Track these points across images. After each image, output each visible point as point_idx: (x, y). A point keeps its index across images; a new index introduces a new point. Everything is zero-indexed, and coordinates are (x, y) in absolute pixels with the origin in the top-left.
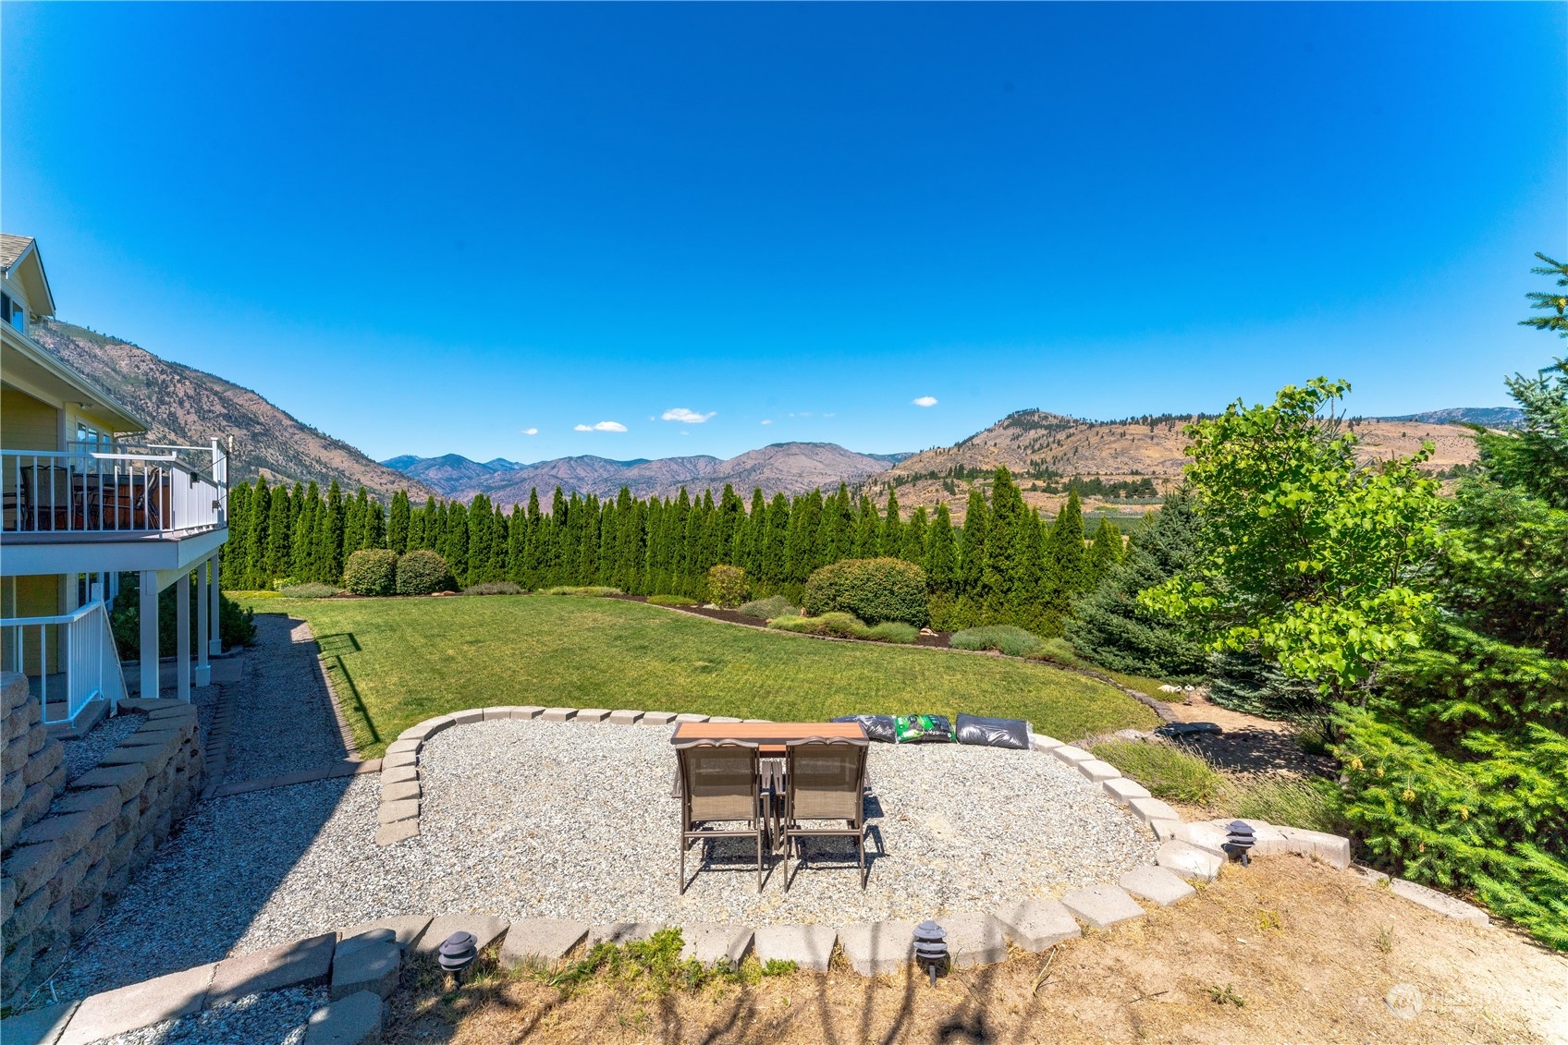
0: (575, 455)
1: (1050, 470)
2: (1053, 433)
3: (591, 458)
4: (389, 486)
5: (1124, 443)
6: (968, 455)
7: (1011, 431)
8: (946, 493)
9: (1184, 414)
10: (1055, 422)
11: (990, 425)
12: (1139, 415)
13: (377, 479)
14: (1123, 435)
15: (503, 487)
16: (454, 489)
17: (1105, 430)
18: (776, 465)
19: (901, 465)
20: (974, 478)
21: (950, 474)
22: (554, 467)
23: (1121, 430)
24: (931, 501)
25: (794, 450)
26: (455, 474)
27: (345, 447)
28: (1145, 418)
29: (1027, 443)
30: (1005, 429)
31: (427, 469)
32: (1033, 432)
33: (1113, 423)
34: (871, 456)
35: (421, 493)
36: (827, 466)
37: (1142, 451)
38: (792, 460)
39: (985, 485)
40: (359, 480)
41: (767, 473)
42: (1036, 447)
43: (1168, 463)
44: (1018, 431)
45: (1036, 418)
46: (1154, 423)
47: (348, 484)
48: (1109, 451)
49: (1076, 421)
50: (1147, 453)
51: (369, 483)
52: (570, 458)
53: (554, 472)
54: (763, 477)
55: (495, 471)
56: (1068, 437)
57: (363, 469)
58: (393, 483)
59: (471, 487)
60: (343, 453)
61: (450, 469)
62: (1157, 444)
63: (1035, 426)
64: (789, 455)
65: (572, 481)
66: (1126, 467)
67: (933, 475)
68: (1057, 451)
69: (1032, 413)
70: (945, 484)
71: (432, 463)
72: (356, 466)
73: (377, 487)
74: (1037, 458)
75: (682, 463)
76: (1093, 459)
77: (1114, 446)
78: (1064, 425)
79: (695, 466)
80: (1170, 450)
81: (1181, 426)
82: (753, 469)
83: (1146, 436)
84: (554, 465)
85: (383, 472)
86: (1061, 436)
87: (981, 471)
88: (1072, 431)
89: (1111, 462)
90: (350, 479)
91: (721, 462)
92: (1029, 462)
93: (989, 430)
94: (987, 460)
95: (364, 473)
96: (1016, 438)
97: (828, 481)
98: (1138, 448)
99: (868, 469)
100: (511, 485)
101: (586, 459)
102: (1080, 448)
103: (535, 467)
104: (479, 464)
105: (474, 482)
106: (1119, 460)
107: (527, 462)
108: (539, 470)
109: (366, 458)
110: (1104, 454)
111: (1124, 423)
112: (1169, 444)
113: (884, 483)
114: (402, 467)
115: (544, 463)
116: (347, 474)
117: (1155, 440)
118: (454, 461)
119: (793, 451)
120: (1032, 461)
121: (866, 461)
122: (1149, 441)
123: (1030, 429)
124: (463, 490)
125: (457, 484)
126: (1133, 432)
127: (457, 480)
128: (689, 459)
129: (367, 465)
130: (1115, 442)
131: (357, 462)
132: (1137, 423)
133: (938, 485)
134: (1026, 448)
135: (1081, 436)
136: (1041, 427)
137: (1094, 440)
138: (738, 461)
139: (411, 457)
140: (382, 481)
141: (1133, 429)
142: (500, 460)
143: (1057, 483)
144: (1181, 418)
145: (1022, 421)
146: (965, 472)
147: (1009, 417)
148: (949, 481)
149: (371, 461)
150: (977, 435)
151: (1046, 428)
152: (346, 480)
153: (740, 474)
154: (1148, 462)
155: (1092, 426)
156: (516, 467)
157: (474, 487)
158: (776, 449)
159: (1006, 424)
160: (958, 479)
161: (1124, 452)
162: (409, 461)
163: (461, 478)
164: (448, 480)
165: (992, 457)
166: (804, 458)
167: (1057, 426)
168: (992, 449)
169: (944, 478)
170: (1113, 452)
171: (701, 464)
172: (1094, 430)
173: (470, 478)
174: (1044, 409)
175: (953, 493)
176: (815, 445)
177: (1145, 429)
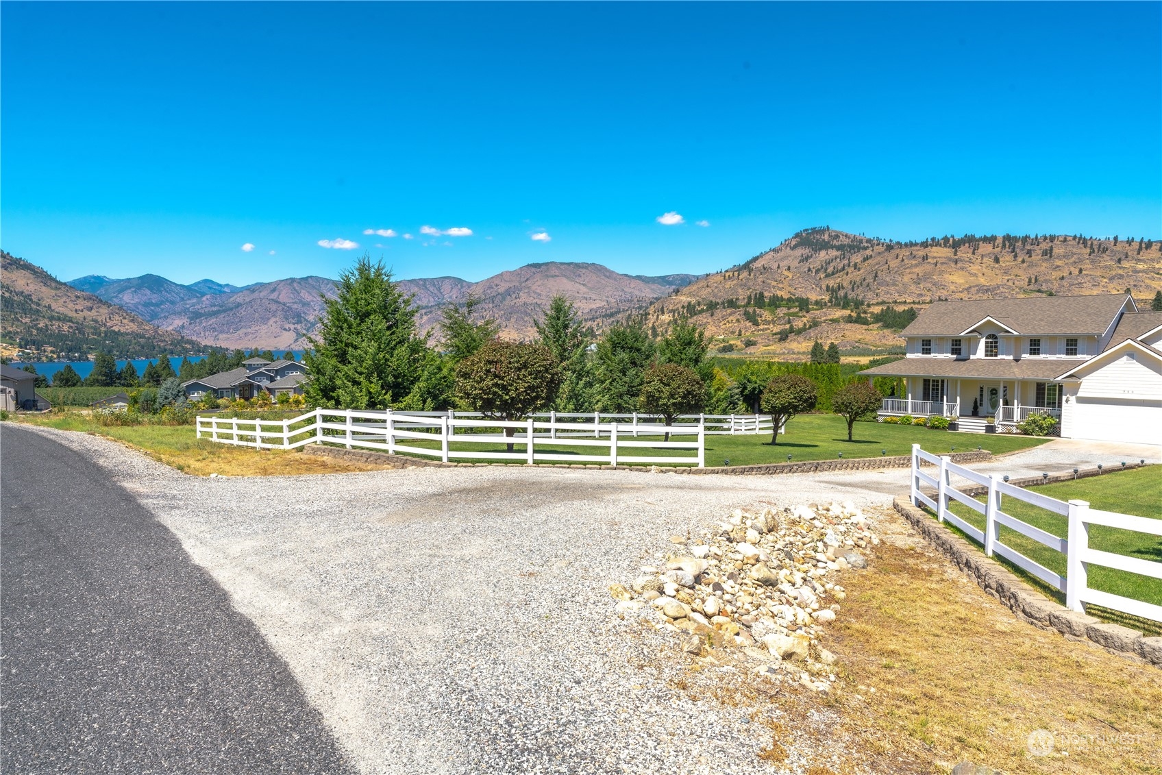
0: (298, 276)
1: (850, 297)
2: (847, 255)
3: (317, 279)
4: (86, 313)
5: (927, 267)
6: (760, 280)
7: (799, 252)
8: (749, 324)
9: (989, 235)
10: (847, 241)
11: (776, 245)
12: (939, 236)
13: (71, 305)
14: (925, 258)
15: (215, 314)
16: (154, 316)
17: (905, 252)
18: (534, 288)
19: (686, 290)
20: (777, 307)
21: (749, 303)
22: (274, 290)
23: (921, 252)
24: (733, 333)
25: (554, 271)
26: (155, 298)
27: (28, 267)
28: (946, 239)
29: (818, 265)
30: (793, 249)
31: (120, 292)
32: (823, 253)
33: (912, 244)
34: (639, 277)
35: (125, 321)
36: (591, 289)
37: (946, 276)
38: (551, 283)
39: (789, 315)
40: (50, 307)
41: (524, 297)
42: (830, 270)
43: (974, 290)
44: (806, 251)
45: (826, 237)
46: (956, 245)
47: (38, 311)
48: (910, 276)
49: (869, 241)
50: (952, 278)
51: (61, 310)
52: (293, 280)
53: (274, 296)
54: (519, 302)
55: (203, 295)
56: (865, 259)
57: (53, 292)
58: (91, 309)
59: (175, 313)
60: (28, 274)
61: (148, 292)
62: (962, 269)
63: (826, 246)
64: (547, 276)
65: (295, 306)
66: (929, 294)
67: (732, 304)
68: (855, 275)
69: (822, 231)
70: (746, 314)
71: (125, 285)
72: (44, 289)
73: (72, 314)
74: (831, 283)
75: (424, 285)
76: (894, 285)
77: (916, 270)
78: (856, 245)
79: (439, 289)
80: (975, 275)
81: (985, 248)
82: (508, 293)
83: (950, 259)
84: (274, 287)
85: (78, 297)
86: (857, 258)
87: (782, 299)
88: (868, 252)
89: (913, 287)
90: (39, 305)
91: (469, 285)
92: (824, 287)
93: (775, 251)
94: (780, 285)
95: (56, 298)
96: (805, 259)
97: (594, 306)
98: (941, 273)
99: (637, 293)
100: (224, 311)
101: (310, 279)
102: (879, 273)
103: (251, 289)
104: (181, 285)
105: (178, 308)
106: (921, 286)
107: (239, 284)
108: (256, 295)
109: (54, 280)
110: (906, 279)
111: (925, 245)
112: (974, 268)
113: (673, 311)
114: (93, 289)
115: (261, 286)
116: (34, 298)
117: (959, 265)
118: (153, 283)
119: (553, 273)
120: (828, 287)
121: (634, 283)
122: (953, 265)
123: (820, 250)
124: (166, 317)
125: (158, 309)
126: (936, 255)
127: (157, 305)
128: (433, 281)
129: (57, 289)
130: (916, 266)
131: (45, 284)
132: (938, 244)
133: (739, 314)
134: (817, 271)
135: (879, 258)
136: (833, 247)
137: (894, 263)
138: (490, 283)
139: (98, 277)
140: (77, 307)
141: (936, 252)
142: (206, 281)
143: (865, 312)
144: (986, 239)
145: (810, 240)
146: (767, 300)
147: (797, 236)
148: (750, 310)
149: (60, 283)
150: (761, 256)
151: (839, 248)
152: (34, 306)
153: (492, 299)
154: (952, 288)
155: (889, 247)
156: (226, 290)
157: (180, 314)
158: (533, 270)
159: (793, 243)
160: (760, 307)
161: (926, 277)
162: (97, 282)
163: (162, 303)
164: (146, 305)
165: (786, 283)
166: (565, 280)
167: (850, 246)
168: (786, 273)
169: (744, 306)
170: (915, 276)
171: (446, 287)
172: (894, 252)
173: (172, 303)
174: (836, 227)
175: (756, 324)
176: (577, 266)
177: (947, 252)
